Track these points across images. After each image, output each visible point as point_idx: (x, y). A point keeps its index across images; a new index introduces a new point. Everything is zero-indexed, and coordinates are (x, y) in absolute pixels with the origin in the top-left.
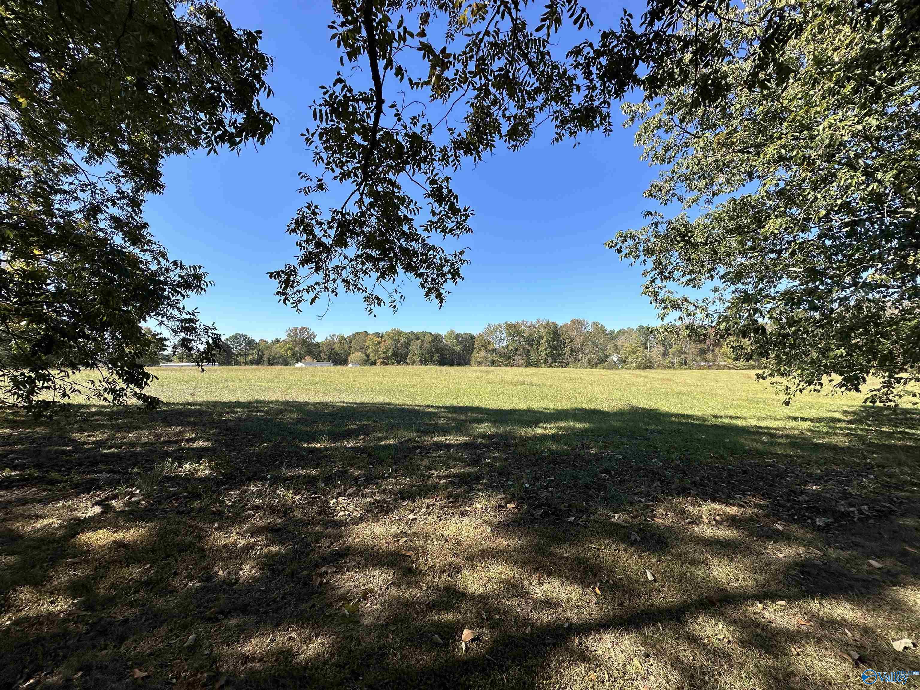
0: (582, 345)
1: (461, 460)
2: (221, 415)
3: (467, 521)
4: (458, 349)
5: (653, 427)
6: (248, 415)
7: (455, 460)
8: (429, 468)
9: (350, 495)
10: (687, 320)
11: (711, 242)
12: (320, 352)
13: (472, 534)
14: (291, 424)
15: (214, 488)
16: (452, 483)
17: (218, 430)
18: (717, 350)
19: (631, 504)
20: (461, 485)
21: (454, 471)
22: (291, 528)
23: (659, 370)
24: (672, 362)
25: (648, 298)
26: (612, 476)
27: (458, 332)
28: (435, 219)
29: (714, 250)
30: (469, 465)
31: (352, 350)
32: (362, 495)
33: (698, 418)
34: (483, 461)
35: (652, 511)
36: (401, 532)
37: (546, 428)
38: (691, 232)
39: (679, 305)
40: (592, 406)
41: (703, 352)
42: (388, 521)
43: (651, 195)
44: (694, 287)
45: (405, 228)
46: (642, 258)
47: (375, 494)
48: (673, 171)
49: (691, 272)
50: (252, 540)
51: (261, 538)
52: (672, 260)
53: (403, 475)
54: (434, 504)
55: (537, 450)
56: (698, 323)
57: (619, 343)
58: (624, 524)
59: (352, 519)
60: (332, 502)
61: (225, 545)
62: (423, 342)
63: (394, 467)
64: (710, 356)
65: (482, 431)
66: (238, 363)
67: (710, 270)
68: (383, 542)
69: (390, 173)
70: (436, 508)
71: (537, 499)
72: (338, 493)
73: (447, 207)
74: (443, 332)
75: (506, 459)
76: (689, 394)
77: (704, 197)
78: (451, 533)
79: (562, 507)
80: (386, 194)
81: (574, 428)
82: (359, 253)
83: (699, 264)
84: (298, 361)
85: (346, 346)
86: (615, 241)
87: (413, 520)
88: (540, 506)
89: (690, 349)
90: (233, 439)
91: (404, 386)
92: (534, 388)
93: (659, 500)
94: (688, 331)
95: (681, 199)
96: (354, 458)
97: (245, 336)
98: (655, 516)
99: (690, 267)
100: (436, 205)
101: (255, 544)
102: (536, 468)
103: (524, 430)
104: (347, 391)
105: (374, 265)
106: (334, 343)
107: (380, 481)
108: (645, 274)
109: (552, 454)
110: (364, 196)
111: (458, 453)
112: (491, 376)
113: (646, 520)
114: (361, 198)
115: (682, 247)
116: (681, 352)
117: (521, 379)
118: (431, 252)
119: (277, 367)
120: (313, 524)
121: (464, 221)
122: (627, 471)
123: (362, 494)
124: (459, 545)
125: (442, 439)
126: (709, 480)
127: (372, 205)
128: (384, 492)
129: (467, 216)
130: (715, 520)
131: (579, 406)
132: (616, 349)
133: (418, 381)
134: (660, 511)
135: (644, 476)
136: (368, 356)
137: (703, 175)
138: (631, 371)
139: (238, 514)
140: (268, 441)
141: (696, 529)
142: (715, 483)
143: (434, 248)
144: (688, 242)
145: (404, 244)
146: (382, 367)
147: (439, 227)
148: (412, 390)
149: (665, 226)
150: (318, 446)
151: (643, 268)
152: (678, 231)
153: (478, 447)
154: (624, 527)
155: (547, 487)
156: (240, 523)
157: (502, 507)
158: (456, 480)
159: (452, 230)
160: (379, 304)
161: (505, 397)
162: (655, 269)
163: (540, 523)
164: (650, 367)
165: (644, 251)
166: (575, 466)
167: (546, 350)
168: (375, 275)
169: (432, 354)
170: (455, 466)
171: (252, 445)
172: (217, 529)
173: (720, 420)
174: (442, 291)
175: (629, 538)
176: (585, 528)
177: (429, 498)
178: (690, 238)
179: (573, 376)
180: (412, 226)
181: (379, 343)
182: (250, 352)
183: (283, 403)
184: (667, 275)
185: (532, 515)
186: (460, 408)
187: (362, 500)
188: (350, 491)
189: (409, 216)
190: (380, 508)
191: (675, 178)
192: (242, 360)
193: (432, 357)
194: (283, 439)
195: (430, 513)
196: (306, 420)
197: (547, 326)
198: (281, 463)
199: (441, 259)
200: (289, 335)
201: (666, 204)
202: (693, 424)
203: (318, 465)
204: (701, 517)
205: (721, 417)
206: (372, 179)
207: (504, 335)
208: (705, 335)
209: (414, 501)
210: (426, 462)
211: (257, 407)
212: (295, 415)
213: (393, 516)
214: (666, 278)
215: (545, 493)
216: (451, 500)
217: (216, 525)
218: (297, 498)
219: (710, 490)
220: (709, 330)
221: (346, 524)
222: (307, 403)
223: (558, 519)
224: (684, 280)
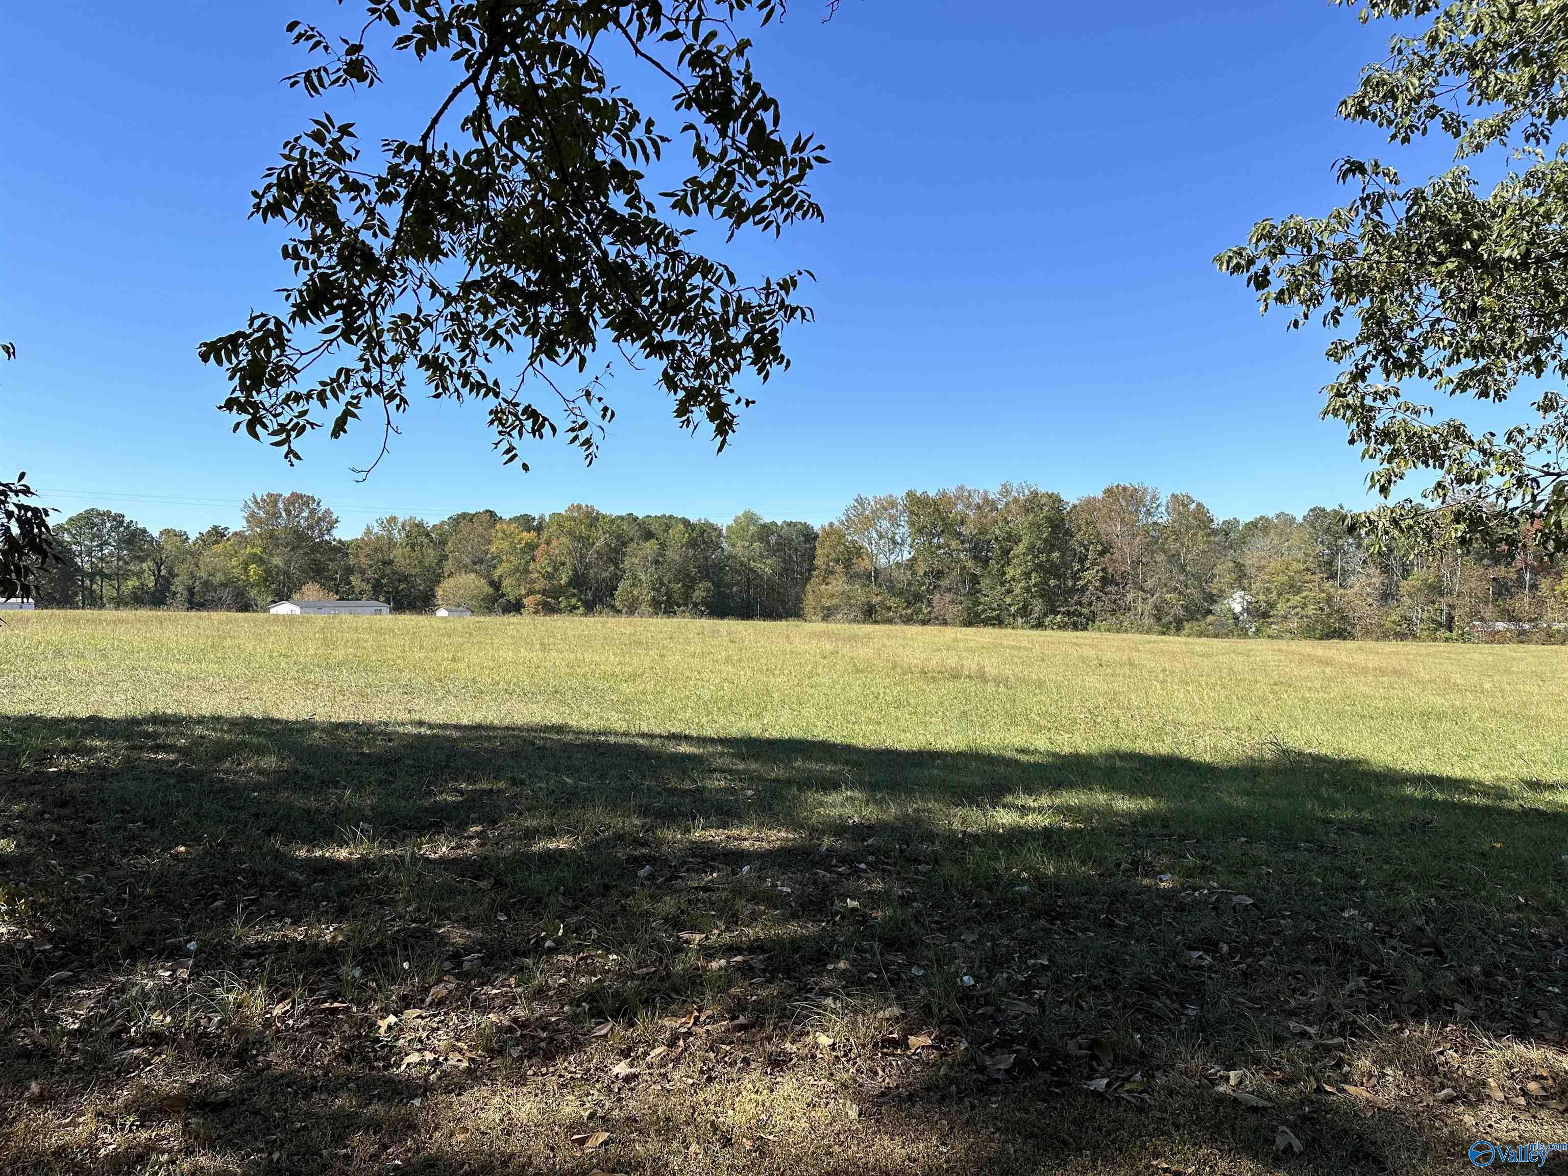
0: (1136, 563)
1: (772, 899)
2: (43, 757)
3: (787, 1084)
4: (767, 567)
5: (1346, 814)
6: (128, 759)
7: (754, 898)
8: (676, 923)
9: (439, 1003)
10: (1459, 495)
11: (1539, 260)
12: (349, 570)
13: (804, 1124)
14: (257, 787)
15: (26, 980)
16: (746, 970)
17: (36, 806)
18: (1545, 584)
19: (1278, 1041)
20: (771, 974)
21: (751, 932)
22: (260, 1101)
23: (1370, 644)
24: (1409, 620)
25: (1343, 428)
26: (1222, 959)
27: (767, 520)
28: (708, 176)
29: (1547, 285)
30: (794, 916)
31: (448, 566)
32: (475, 1003)
33: (1484, 790)
34: (838, 905)
35: (1339, 1065)
36: (592, 1116)
37: (1024, 810)
38: (1479, 226)
39: (1434, 448)
40: (1164, 748)
41: (1502, 589)
42: (552, 1083)
43: (1362, 111)
44: (1484, 394)
45: (618, 201)
46: (1329, 304)
47: (513, 1001)
48: (1434, 39)
49: (1477, 350)
50: (144, 1135)
51: (167, 1130)
52: (1421, 311)
53: (597, 944)
54: (689, 1034)
55: (998, 877)
56: (1491, 503)
57: (1250, 559)
58: (1254, 1101)
59: (445, 1074)
60: (383, 1024)
61: (63, 1148)
62: (663, 546)
63: (573, 920)
64: (1523, 602)
65: (834, 812)
66: (94, 601)
67: (1533, 346)
68: (538, 1145)
69: (570, 31)
70: (696, 1044)
71: (996, 1023)
72: (404, 998)
73: (743, 139)
74: (723, 520)
75: (905, 901)
76: (1459, 715)
77: (1523, 121)
78: (740, 1118)
79: (1072, 1047)
80: (556, 96)
81: (1108, 813)
82: (476, 275)
83: (1503, 325)
84: (282, 596)
85: (431, 555)
86: (1250, 251)
87: (628, 1079)
88: (1005, 1043)
89: (1464, 581)
90: (82, 833)
91: (605, 677)
92: (991, 687)
93: (1356, 1031)
94: (1462, 527)
95: (1454, 126)
96: (453, 891)
97: (118, 520)
98: (1346, 1078)
99: (1474, 335)
100: (710, 131)
101: (151, 1148)
102: (995, 930)
103: (960, 812)
104: (431, 689)
105: (521, 313)
106: (391, 544)
107: (529, 962)
108: (1337, 352)
109: (1042, 887)
110: (491, 100)
111: (762, 879)
112: (863, 652)
113: (1319, 1090)
114: (483, 107)
115: (1450, 274)
116: (1436, 590)
117: (952, 661)
118: (697, 279)
119: (218, 616)
120: (326, 1089)
121: (794, 180)
122: (1266, 944)
123: (475, 1000)
124: (763, 1155)
125: (716, 835)
126: (1512, 976)
127: (515, 130)
128: (540, 994)
129: (805, 165)
130: (1525, 1093)
131: (1126, 746)
132: (1241, 577)
133: (647, 662)
134: (1364, 1063)
135: (1316, 961)
136: (495, 585)
137: (1524, 52)
138: (1282, 644)
139: (98, 1058)
140: (193, 839)
141: (1469, 1120)
142: (1529, 983)
143: (703, 267)
144: (1472, 258)
145: (612, 251)
146: (540, 619)
147: (719, 200)
148: (627, 689)
149: (1401, 208)
150: (343, 854)
151: (1333, 334)
152: (1442, 221)
153: (825, 860)
154: (1254, 1109)
155: (1025, 988)
156: (107, 1084)
157: (895, 1043)
158: (757, 961)
159: (759, 207)
160: (537, 431)
161: (904, 714)
162: (1367, 339)
163: (1006, 1093)
164: (1341, 634)
165: (1335, 281)
166: (1109, 924)
167: (1027, 575)
168: (524, 344)
169: (689, 583)
170: (754, 918)
171: (140, 851)
172: (38, 1101)
173: (1548, 796)
174: (727, 398)
175: (1271, 1142)
176: (1141, 1110)
177: (675, 1015)
178: (1476, 244)
179: (1108, 656)
180: (638, 196)
181: (531, 547)
182: (133, 567)
183: (234, 723)
184: (1403, 357)
185: (982, 1069)
186: (772, 744)
187: (473, 1018)
188: (439, 991)
189: (628, 164)
190: (528, 1043)
191: (1439, 60)
192: (108, 591)
193: (689, 588)
194: (234, 832)
195: (677, 1061)
196: (307, 777)
197: (1033, 503)
198: (230, 906)
199: (725, 302)
200: (252, 518)
201: (1406, 140)
202: (1468, 809)
203: (340, 913)
204: (1484, 1084)
205: (1551, 787)
206: (515, 49)
207: (904, 530)
208: (1511, 541)
209: (632, 1024)
210: (668, 905)
211: (155, 735)
212: (270, 762)
213: (569, 1065)
214: (1400, 366)
215: (1023, 1006)
216: (742, 1020)
217: (35, 1087)
218: (278, 1011)
219: (1510, 1004)
220: (1525, 526)
221: (425, 1089)
222: (308, 726)
223: (1058, 1085)
224: (1454, 372)
